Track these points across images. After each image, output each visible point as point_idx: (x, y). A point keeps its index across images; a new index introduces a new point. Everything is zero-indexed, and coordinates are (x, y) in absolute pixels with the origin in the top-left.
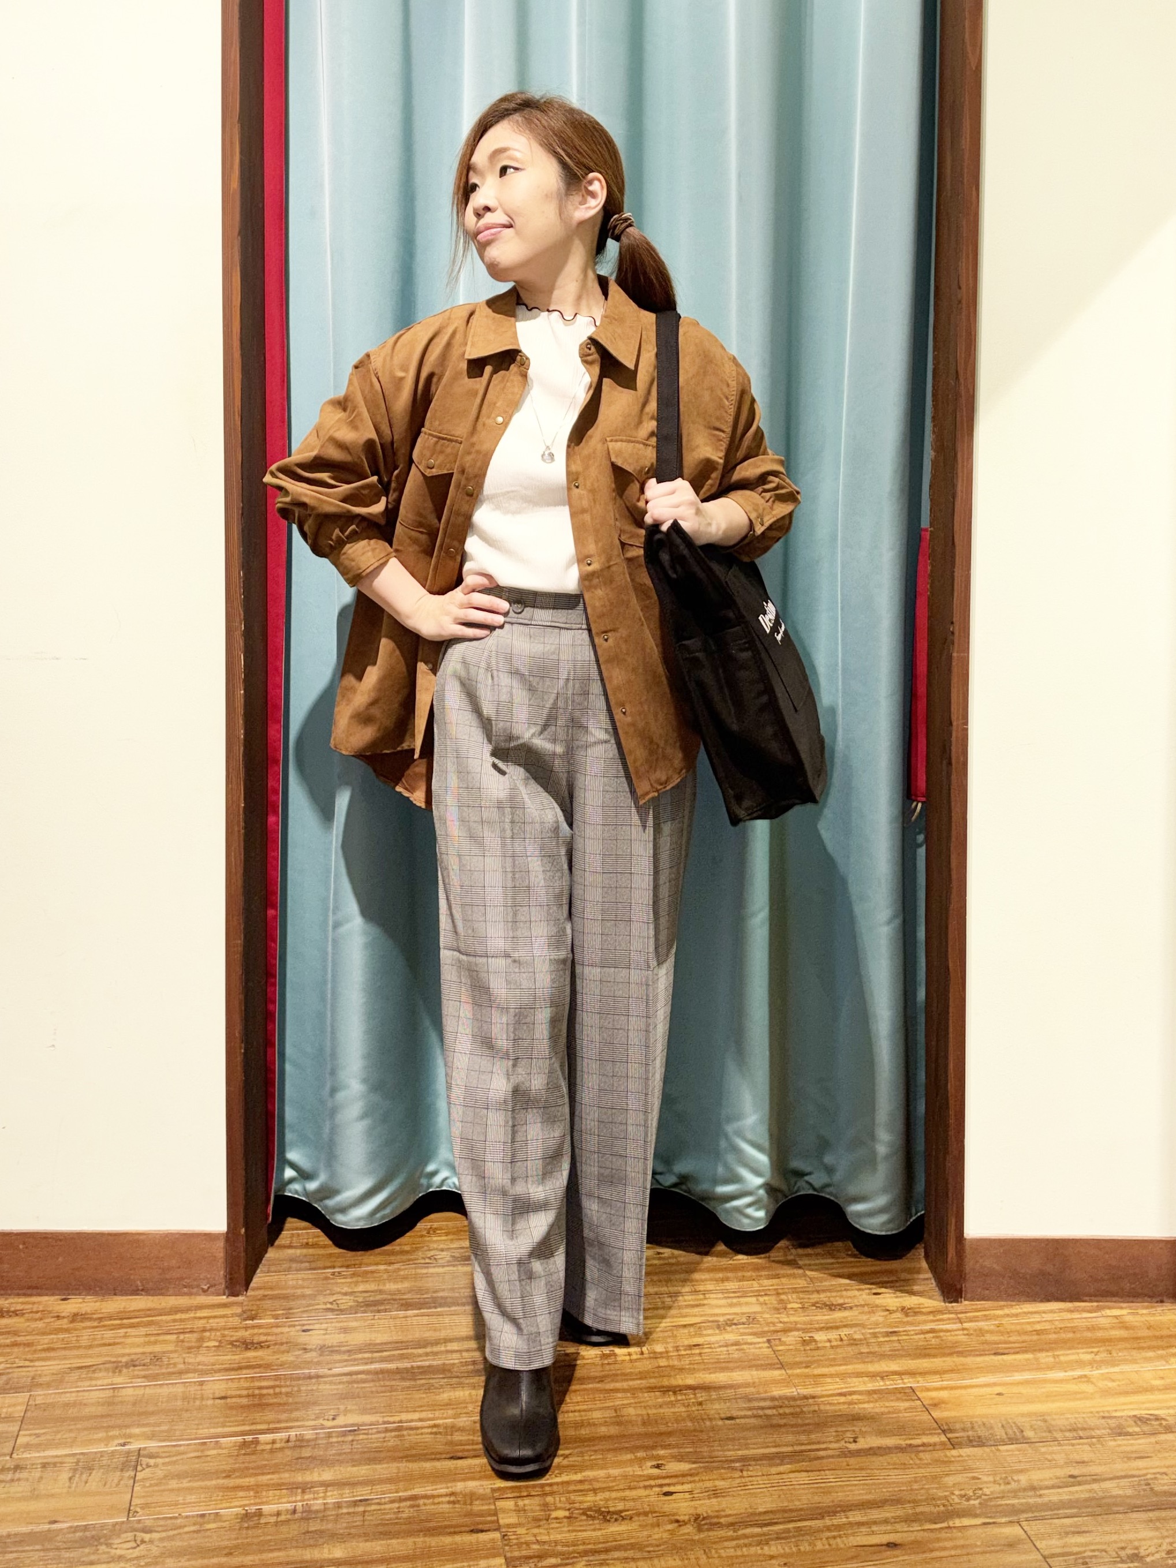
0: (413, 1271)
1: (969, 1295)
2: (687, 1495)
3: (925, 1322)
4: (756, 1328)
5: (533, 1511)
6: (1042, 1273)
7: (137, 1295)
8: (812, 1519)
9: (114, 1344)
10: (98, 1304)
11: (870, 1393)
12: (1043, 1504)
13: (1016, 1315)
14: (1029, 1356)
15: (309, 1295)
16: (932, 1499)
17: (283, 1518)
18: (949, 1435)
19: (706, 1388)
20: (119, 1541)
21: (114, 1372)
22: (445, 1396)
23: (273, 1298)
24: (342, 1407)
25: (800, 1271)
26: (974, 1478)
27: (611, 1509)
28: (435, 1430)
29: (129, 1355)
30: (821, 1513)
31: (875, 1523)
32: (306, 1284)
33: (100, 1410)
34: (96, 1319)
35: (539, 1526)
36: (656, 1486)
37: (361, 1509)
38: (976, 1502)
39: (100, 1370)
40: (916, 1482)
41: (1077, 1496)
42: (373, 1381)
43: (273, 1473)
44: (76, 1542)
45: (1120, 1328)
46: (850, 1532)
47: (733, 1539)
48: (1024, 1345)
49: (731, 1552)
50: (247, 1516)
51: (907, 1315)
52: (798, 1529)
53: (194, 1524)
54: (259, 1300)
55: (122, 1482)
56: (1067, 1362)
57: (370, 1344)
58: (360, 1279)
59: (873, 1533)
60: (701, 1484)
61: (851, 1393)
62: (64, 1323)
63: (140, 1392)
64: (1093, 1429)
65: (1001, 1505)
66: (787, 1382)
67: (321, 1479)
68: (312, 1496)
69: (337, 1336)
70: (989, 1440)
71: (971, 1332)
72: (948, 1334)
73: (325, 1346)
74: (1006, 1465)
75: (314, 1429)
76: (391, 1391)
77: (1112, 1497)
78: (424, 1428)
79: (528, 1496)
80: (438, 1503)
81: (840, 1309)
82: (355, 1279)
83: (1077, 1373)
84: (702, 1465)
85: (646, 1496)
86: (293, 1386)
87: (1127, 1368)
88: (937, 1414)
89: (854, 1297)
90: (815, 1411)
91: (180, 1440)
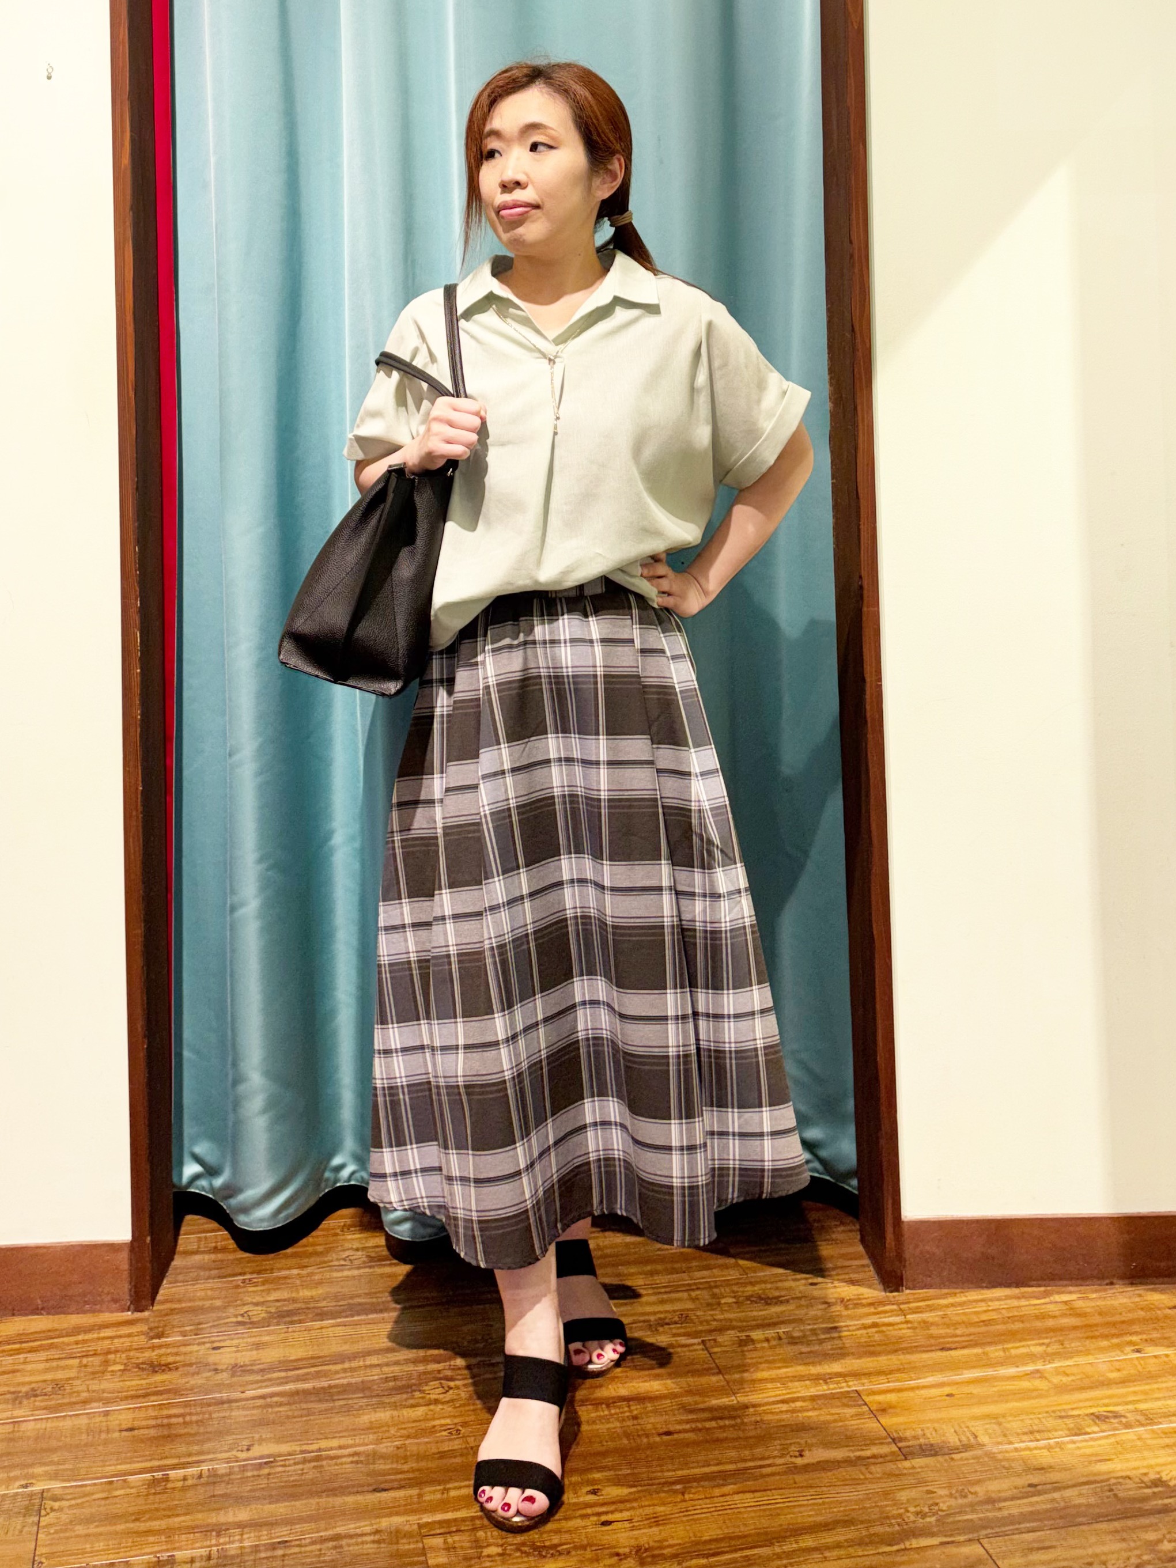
0: (329, 1275)
1: (910, 1283)
2: (627, 1525)
3: (867, 1314)
4: (690, 1328)
5: (462, 1547)
6: (986, 1257)
7: (37, 1314)
8: (761, 1546)
9: (14, 1372)
11: (813, 1398)
12: (1003, 1518)
13: (961, 1304)
14: (978, 1350)
15: (218, 1308)
16: (886, 1519)
17: (197, 1565)
18: (900, 1445)
19: (640, 1399)
21: (14, 1404)
22: (366, 1418)
23: (182, 1312)
24: (258, 1436)
25: (732, 1261)
26: (929, 1492)
27: (547, 1543)
28: (356, 1458)
29: (31, 1383)
30: (769, 1538)
31: (828, 1548)
32: (216, 1293)
36: (593, 1515)
37: (280, 1552)
38: (933, 1519)
41: (1038, 1507)
42: (289, 1404)
43: (186, 1514)
45: (1071, 1315)
46: (802, 1559)
48: (972, 1337)
50: (159, 1564)
51: (846, 1308)
52: (747, 1558)
54: (166, 1315)
55: (26, 1529)
56: (1016, 1356)
57: (284, 1362)
58: (272, 1286)
60: (642, 1510)
61: (794, 1400)
63: (42, 1425)
64: (1049, 1431)
65: (959, 1521)
66: (726, 1389)
67: (237, 1519)
68: (227, 1539)
69: (249, 1353)
70: (941, 1448)
71: (916, 1325)
72: (891, 1328)
73: (236, 1365)
74: (961, 1476)
75: (228, 1463)
76: (309, 1415)
77: (1075, 1506)
78: (345, 1456)
79: (458, 1531)
80: (363, 1543)
81: (776, 1303)
82: (266, 1287)
83: (1030, 1368)
84: (640, 1488)
85: (585, 1527)
86: (204, 1413)
87: (1081, 1360)
88: (885, 1420)
89: (791, 1287)
90: (756, 1422)
91: (86, 1479)
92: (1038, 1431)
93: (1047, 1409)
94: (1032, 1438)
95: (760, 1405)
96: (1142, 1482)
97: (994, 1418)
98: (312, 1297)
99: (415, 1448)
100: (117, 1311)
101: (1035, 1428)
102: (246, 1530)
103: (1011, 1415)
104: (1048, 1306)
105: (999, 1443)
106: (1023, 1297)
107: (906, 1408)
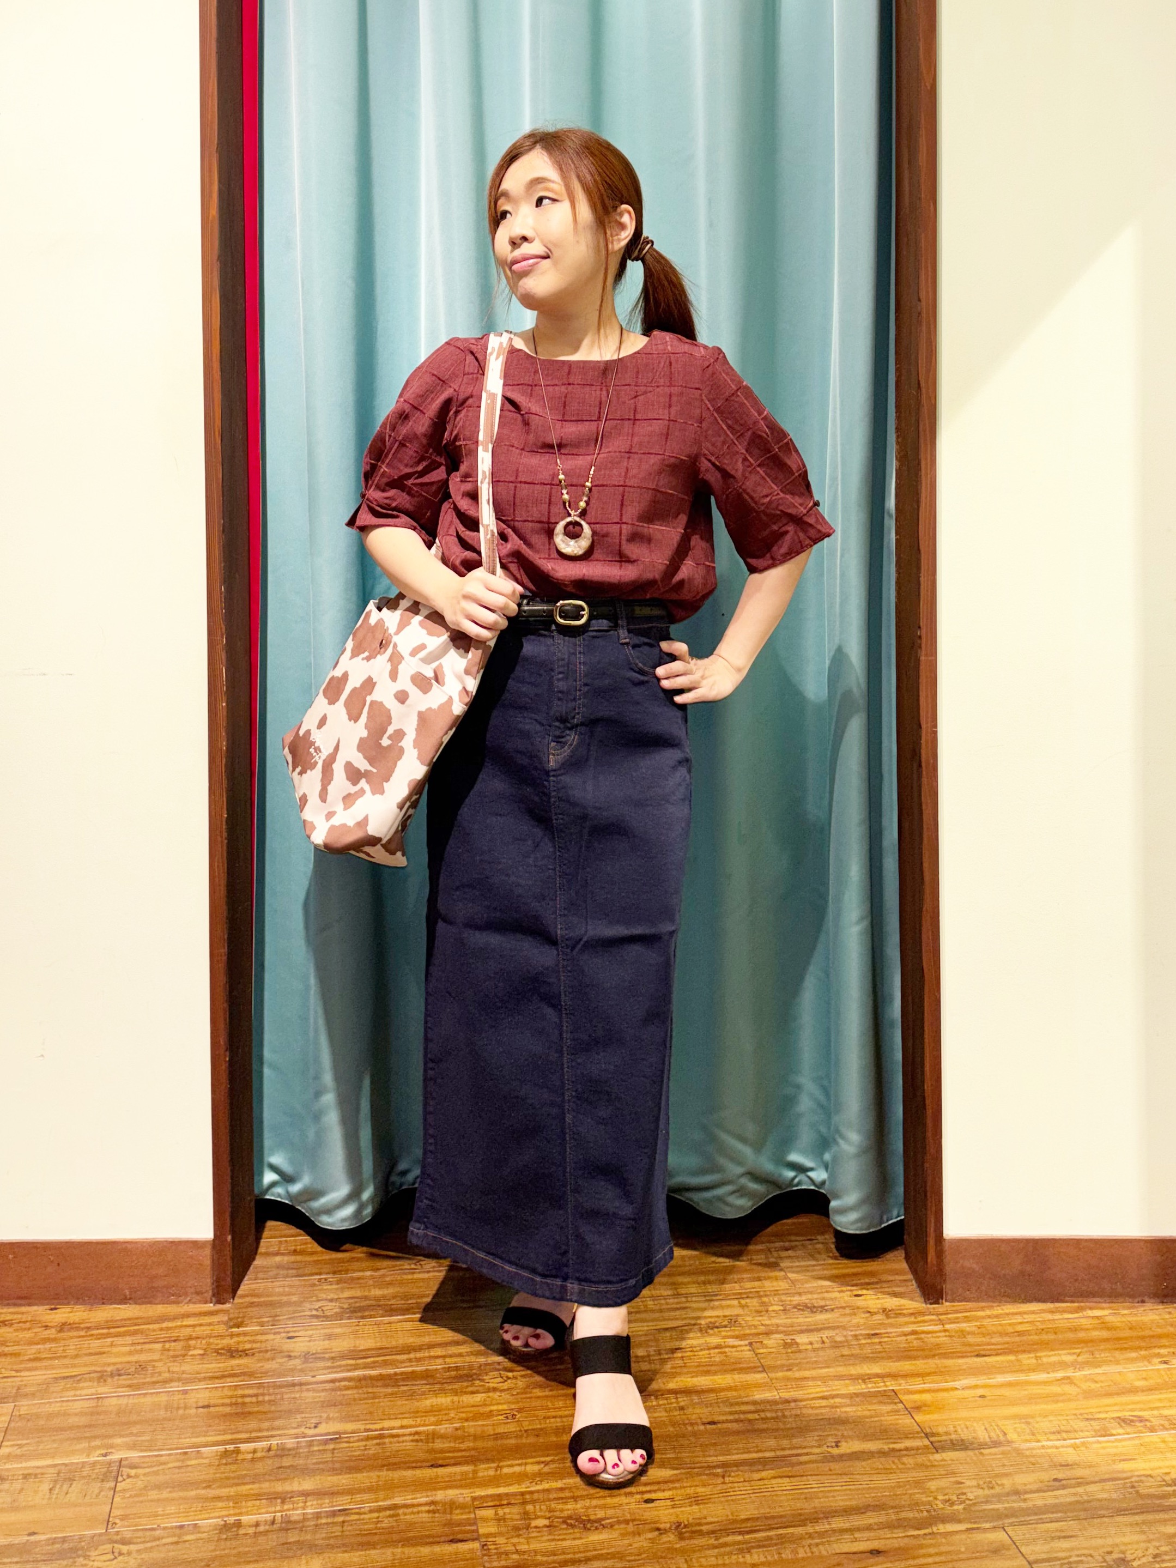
0: (399, 1278)
1: (949, 1297)
2: (669, 1503)
3: (907, 1323)
4: (738, 1331)
5: (512, 1519)
6: (1022, 1273)
7: (125, 1303)
8: (794, 1526)
9: (99, 1353)
10: (86, 1313)
11: (852, 1396)
12: (1027, 1509)
13: (997, 1316)
14: (1012, 1358)
15: (296, 1302)
16: (915, 1505)
17: (261, 1528)
18: (932, 1439)
19: (687, 1392)
20: (97, 1552)
21: (99, 1382)
22: (429, 1402)
23: (260, 1305)
24: (324, 1415)
25: (782, 1273)
26: (957, 1483)
27: (592, 1517)
28: (416, 1437)
30: (802, 1519)
31: (859, 1529)
32: (292, 1291)
33: (81, 1420)
34: (83, 1329)
35: (519, 1536)
37: (341, 1519)
38: (961, 1507)
39: (86, 1379)
40: (899, 1487)
41: (1062, 1500)
42: (357, 1388)
43: (253, 1483)
44: (54, 1554)
45: (1102, 1329)
46: (832, 1539)
47: (715, 1547)
48: (1006, 1346)
49: (713, 1561)
50: (226, 1527)
51: (888, 1317)
52: (780, 1536)
53: (174, 1535)
54: (246, 1307)
55: (102, 1493)
56: (1048, 1363)
57: (353, 1351)
58: (346, 1285)
59: (856, 1540)
60: (683, 1491)
61: (833, 1397)
62: (52, 1333)
63: (124, 1401)
64: (1075, 1432)
65: (985, 1510)
66: (769, 1385)
67: (301, 1489)
68: (291, 1506)
69: (321, 1343)
70: (972, 1443)
71: (953, 1333)
72: (930, 1336)
73: (308, 1353)
74: (989, 1469)
75: (296, 1438)
76: (374, 1398)
77: (1098, 1500)
78: (405, 1435)
79: (508, 1504)
80: (418, 1512)
81: (821, 1312)
82: (340, 1286)
83: (1060, 1375)
84: (683, 1471)
85: (628, 1504)
86: (276, 1394)
87: (1109, 1369)
88: (919, 1417)
89: (836, 1298)
90: (796, 1415)
91: (162, 1450)
92: (1067, 1432)
93: (1072, 1412)
94: (1059, 1437)
95: (801, 1401)
96: (1164, 1480)
97: (1025, 1419)
98: (382, 1296)
99: (472, 1430)
100: (201, 1302)
101: (1062, 1428)
102: (309, 1498)
103: (1040, 1415)
104: (1081, 1320)
105: (1027, 1441)
106: (1059, 1312)
107: (939, 1407)
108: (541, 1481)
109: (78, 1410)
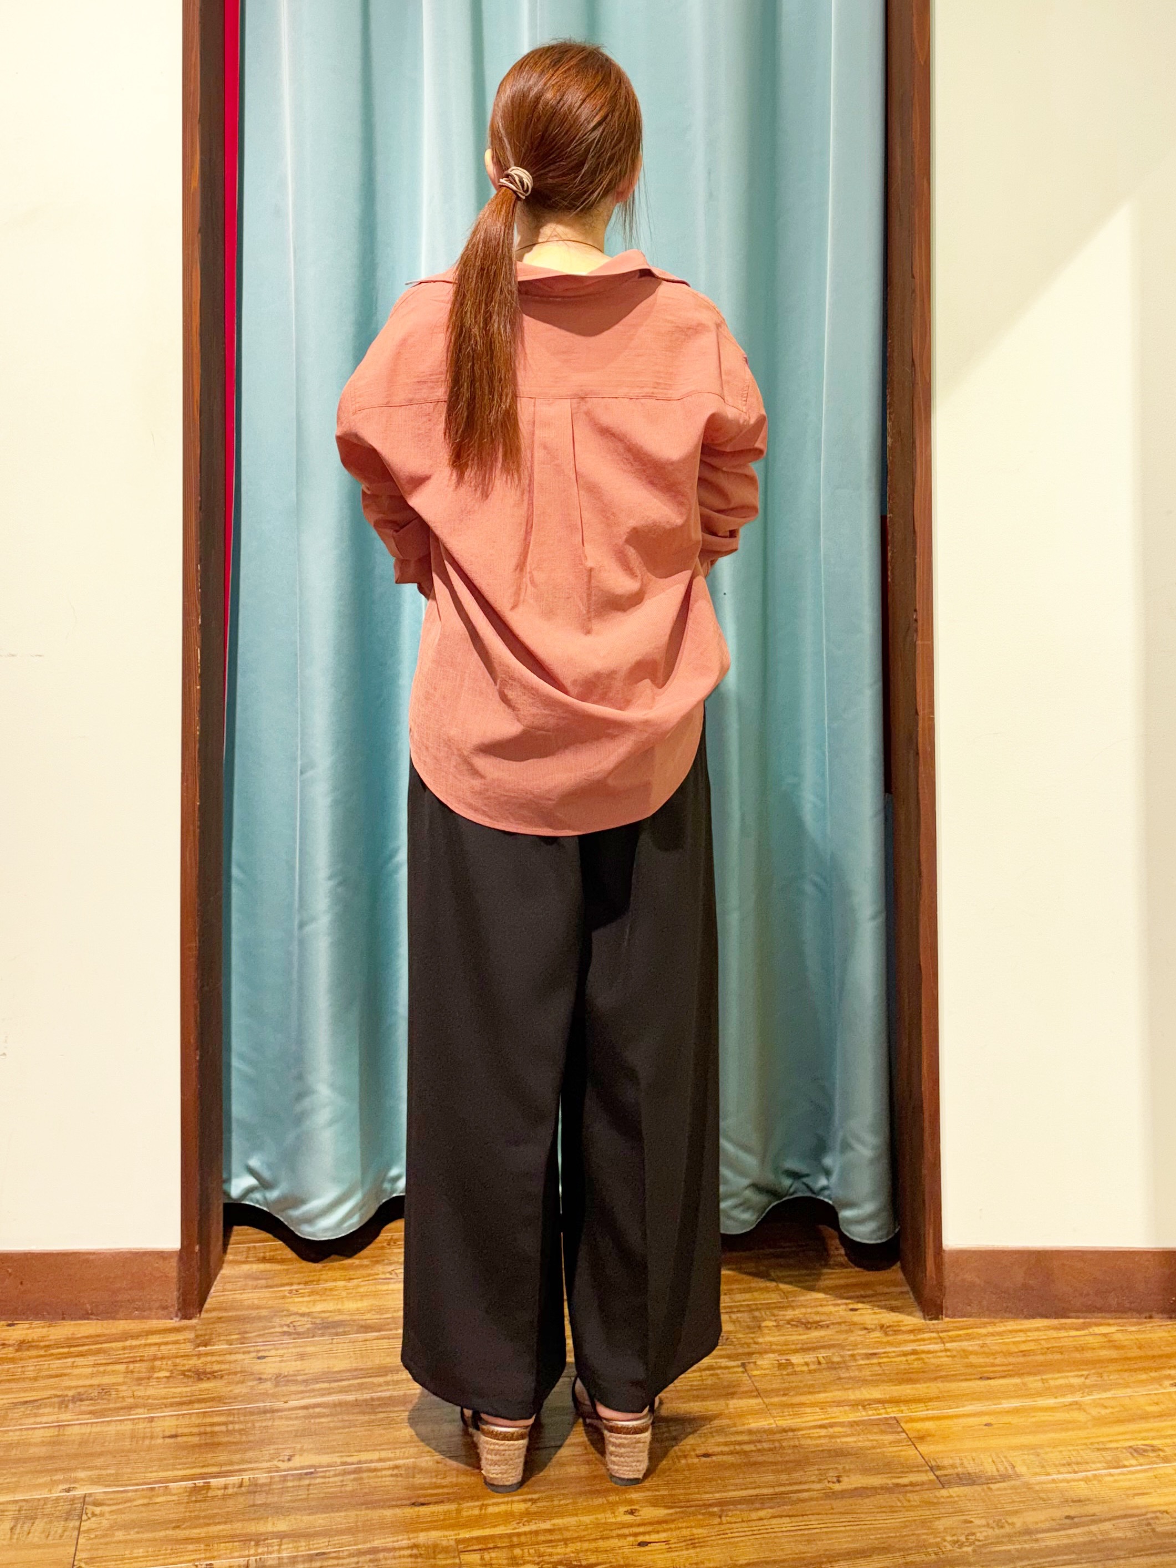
0: (373, 1288)
1: (949, 1313)
2: (664, 1546)
3: (906, 1342)
4: (730, 1351)
5: (498, 1564)
6: (1025, 1287)
7: (88, 1319)
9: (62, 1375)
10: (45, 1330)
11: (852, 1424)
12: (1041, 1550)
13: (1000, 1334)
14: (1017, 1380)
15: (265, 1317)
16: (921, 1547)
18: (938, 1473)
19: (680, 1420)
21: (60, 1408)
23: (229, 1320)
24: (299, 1446)
25: (774, 1284)
26: (966, 1522)
27: (584, 1562)
28: (396, 1472)
29: (78, 1387)
30: (804, 1565)
32: (262, 1304)
33: (42, 1451)
34: (42, 1348)
36: (630, 1535)
38: (969, 1549)
39: (46, 1406)
40: (907, 1526)
41: (1075, 1540)
42: (331, 1415)
43: (225, 1523)
45: (1110, 1348)
48: (1011, 1367)
51: (886, 1334)
54: (214, 1323)
55: (66, 1534)
57: (328, 1373)
58: (317, 1297)
60: (678, 1532)
61: (832, 1425)
62: (9, 1352)
63: (86, 1430)
64: (1087, 1463)
65: (995, 1552)
66: (765, 1411)
67: (275, 1530)
68: (266, 1549)
69: (293, 1363)
70: (979, 1477)
71: (955, 1353)
72: (930, 1356)
73: (280, 1375)
74: (999, 1506)
75: (269, 1472)
76: (350, 1427)
77: (1112, 1540)
78: (385, 1469)
79: (495, 1547)
80: (400, 1557)
81: (816, 1328)
82: (312, 1298)
83: (1069, 1399)
84: (678, 1510)
85: (620, 1547)
86: (247, 1422)
87: (1120, 1393)
88: (923, 1448)
89: (831, 1313)
90: (795, 1446)
91: (127, 1485)
92: (1078, 1463)
93: (1086, 1441)
94: (1070, 1469)
95: (799, 1430)
97: (1033, 1448)
98: (358, 1310)
100: (166, 1317)
101: (1073, 1459)
102: (285, 1541)
103: (1050, 1445)
104: (1087, 1338)
105: (1036, 1474)
106: (1064, 1328)
107: (943, 1437)
108: (528, 1522)
109: (39, 1440)
